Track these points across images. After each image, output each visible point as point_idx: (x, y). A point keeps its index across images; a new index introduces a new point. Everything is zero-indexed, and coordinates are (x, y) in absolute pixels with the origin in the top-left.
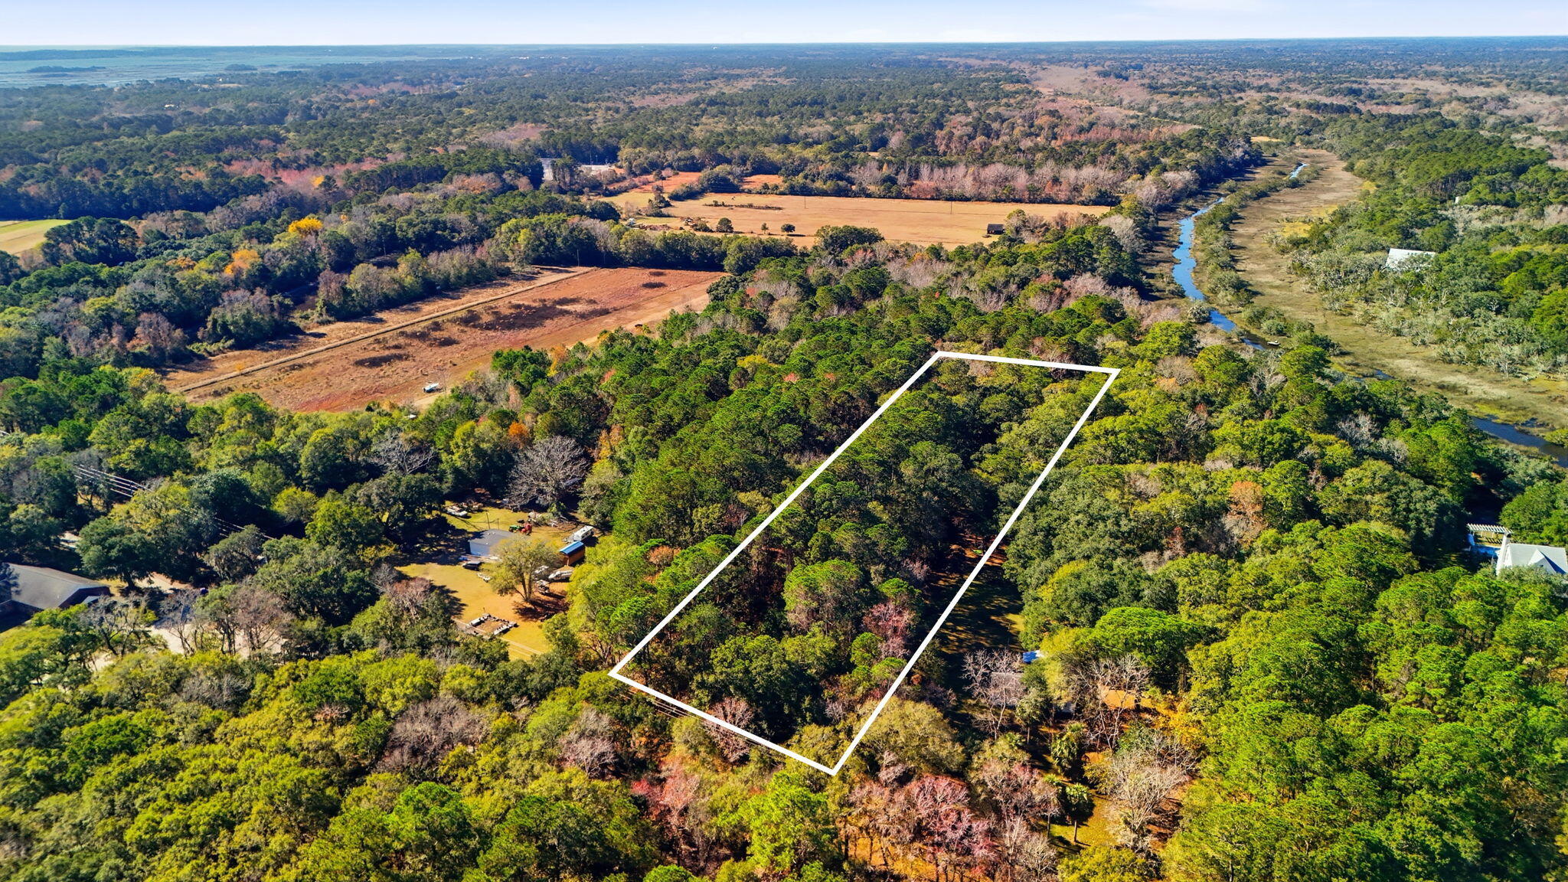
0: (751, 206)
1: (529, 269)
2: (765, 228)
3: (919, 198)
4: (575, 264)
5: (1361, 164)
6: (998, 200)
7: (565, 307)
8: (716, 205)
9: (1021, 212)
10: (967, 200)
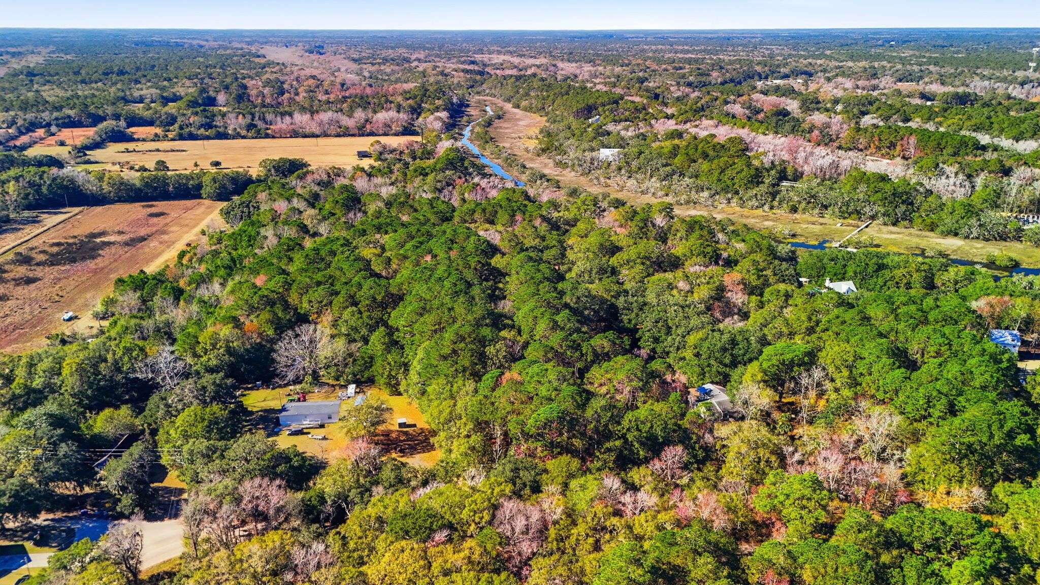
0: (158, 150)
1: (26, 214)
2: (196, 165)
3: (281, 137)
4: (64, 206)
5: (524, 103)
6: (338, 136)
7: (103, 239)
8: (128, 151)
9: (378, 142)
10: (317, 136)
